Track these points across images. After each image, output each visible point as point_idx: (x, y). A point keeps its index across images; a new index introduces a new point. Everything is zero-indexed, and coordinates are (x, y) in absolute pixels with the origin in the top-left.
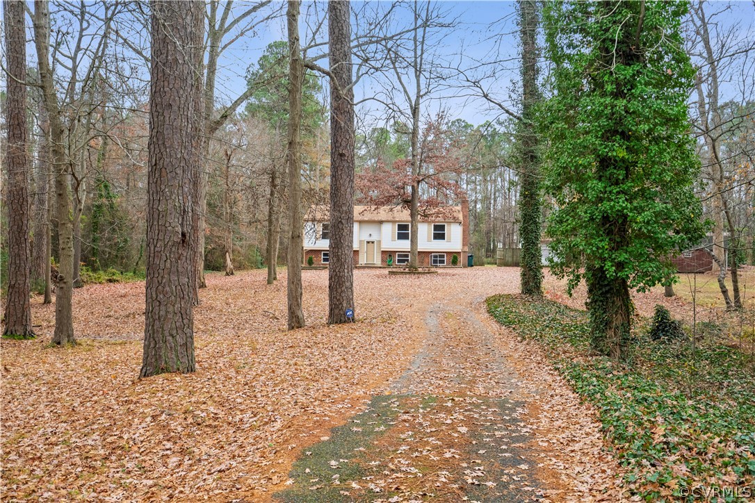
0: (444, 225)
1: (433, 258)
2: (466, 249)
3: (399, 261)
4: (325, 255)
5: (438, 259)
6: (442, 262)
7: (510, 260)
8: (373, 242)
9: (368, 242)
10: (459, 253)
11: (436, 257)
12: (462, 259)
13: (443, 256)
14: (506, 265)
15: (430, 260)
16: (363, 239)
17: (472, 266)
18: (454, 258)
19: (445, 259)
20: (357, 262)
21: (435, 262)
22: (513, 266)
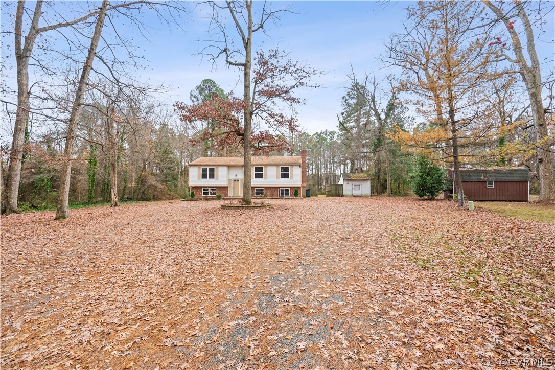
0: (288, 168)
1: (280, 192)
2: (305, 185)
3: (257, 194)
4: (204, 190)
5: (284, 192)
6: (287, 194)
7: (334, 192)
8: (238, 181)
9: (235, 181)
10: (300, 187)
11: (282, 190)
12: (302, 192)
13: (288, 190)
14: (332, 195)
15: (279, 192)
16: (231, 178)
17: (309, 197)
18: (296, 192)
19: (290, 192)
20: (227, 195)
21: (282, 194)
22: (336, 196)
